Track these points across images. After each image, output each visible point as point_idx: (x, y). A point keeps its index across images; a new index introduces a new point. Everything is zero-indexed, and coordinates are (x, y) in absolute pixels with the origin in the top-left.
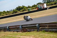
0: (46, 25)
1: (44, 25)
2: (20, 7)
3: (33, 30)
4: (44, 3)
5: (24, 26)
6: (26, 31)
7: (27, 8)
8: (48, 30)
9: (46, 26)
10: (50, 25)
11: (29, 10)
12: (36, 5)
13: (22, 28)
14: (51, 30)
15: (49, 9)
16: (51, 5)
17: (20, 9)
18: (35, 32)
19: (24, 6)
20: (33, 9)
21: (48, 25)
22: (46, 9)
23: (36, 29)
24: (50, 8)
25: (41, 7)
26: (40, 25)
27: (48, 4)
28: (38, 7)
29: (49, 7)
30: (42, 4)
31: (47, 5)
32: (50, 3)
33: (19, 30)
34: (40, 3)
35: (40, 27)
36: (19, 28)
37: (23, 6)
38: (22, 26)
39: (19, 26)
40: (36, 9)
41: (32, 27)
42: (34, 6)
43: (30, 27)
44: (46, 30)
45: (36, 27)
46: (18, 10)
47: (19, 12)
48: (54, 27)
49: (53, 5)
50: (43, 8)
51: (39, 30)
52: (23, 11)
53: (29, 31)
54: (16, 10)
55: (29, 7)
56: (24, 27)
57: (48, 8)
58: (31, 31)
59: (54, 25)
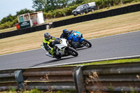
0: (43, 73)
1: (37, 73)
3: (4, 88)
4: (38, 10)
8: (47, 87)
9: (43, 77)
10: (54, 73)
12: (14, 18)
14: (56, 87)
15: (50, 28)
16: (58, 16)
20: (6, 27)
21: (48, 73)
22: (43, 27)
23: (13, 84)
24: (55, 25)
25: (29, 22)
26: (25, 73)
27: (50, 13)
28: (21, 23)
29: (50, 21)
30: (32, 14)
31: (45, 17)
32: (55, 11)
34: (27, 11)
35: (26, 78)
40: (15, 28)
41: (2, 79)
42: (9, 19)
44: (43, 87)
45: (13, 78)
48: (64, 80)
49: (62, 16)
50: (34, 24)
51: (23, 88)
57: (48, 26)
59: (65, 72)
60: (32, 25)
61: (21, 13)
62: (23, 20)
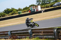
0: (40, 31)
1: (38, 31)
2: (9, 9)
3: (24, 37)
4: (38, 5)
5: (14, 32)
6: (16, 38)
7: (17, 11)
8: (42, 37)
9: (41, 32)
10: (45, 31)
11: (19, 13)
12: (28, 8)
13: (12, 34)
14: (46, 37)
15: (43, 12)
16: (47, 7)
17: (8, 11)
18: (27, 39)
19: (14, 9)
20: (25, 12)
21: (43, 31)
22: (40, 12)
23: (28, 35)
24: (46, 11)
25: (34, 10)
26: (33, 31)
27: (43, 6)
28: (31, 10)
29: (44, 9)
30: (36, 6)
31: (41, 8)
32: (45, 5)
33: (8, 36)
34: (34, 5)
35: (33, 33)
36: (7, 34)
37: (12, 8)
38: (11, 32)
39: (7, 32)
40: (29, 12)
41: (23, 33)
42: (26, 8)
43: (21, 33)
44: (40, 37)
45: (28, 33)
46: (7, 13)
47: (8, 15)
48: (49, 34)
49: (49, 7)
50: (37, 10)
51: (32, 37)
52: (12, 14)
53: (19, 38)
54: (4, 13)
55: (20, 10)
56: (14, 34)
57: (42, 11)
58: (21, 38)
59: (50, 31)
60: (36, 11)
61: (31, 6)
62: (32, 9)
